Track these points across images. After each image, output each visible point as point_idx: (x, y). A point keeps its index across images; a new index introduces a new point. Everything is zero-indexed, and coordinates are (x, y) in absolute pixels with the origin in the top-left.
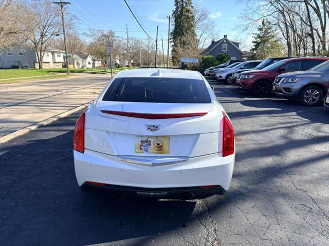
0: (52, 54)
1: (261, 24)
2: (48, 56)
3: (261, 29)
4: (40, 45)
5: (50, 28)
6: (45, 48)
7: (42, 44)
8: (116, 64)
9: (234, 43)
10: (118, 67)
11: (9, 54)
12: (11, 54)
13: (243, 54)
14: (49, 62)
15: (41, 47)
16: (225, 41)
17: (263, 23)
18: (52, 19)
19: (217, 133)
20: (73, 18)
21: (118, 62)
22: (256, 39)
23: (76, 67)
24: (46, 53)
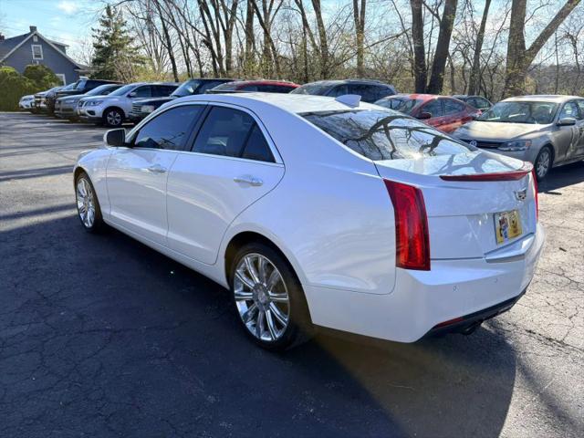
1: (105, 13)
3: (107, 24)
9: (56, 45)
13: (78, 68)
16: (36, 40)
17: (109, 12)
22: (100, 40)
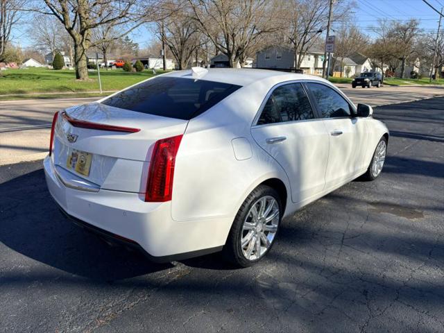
0: (315, 57)
2: (309, 59)
4: (301, 45)
5: (317, 23)
6: (307, 50)
7: (304, 44)
8: (412, 73)
10: (415, 77)
11: (266, 58)
12: (268, 58)
14: (308, 68)
15: (302, 49)
18: (321, 10)
19: (142, 163)
20: (350, 6)
21: (416, 70)
23: (344, 75)
24: (307, 57)
